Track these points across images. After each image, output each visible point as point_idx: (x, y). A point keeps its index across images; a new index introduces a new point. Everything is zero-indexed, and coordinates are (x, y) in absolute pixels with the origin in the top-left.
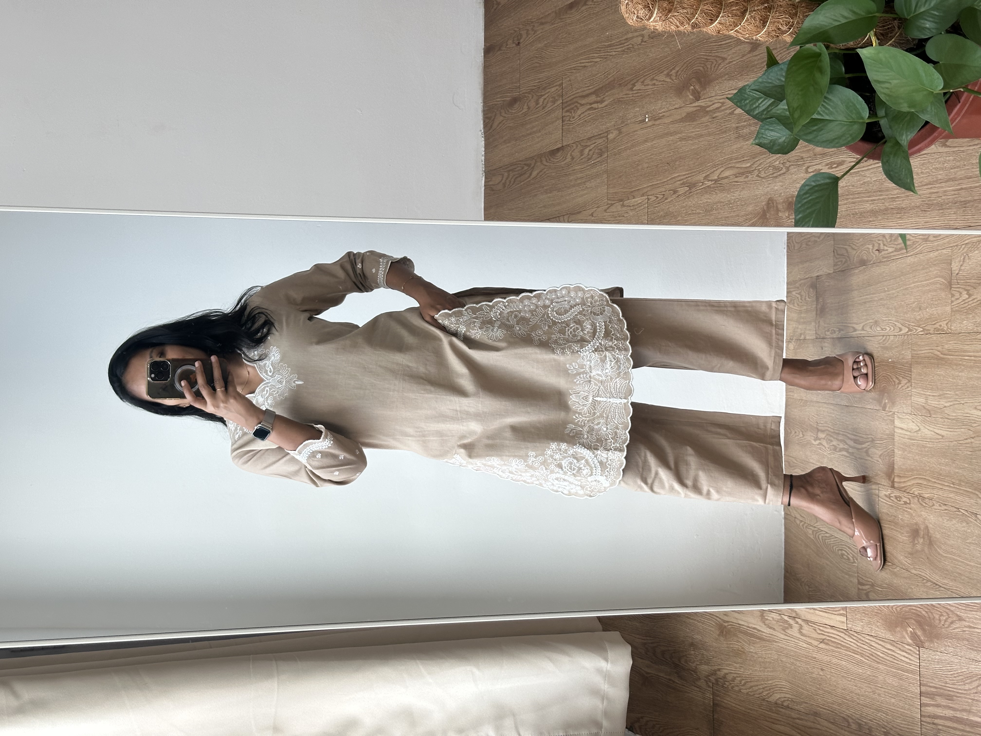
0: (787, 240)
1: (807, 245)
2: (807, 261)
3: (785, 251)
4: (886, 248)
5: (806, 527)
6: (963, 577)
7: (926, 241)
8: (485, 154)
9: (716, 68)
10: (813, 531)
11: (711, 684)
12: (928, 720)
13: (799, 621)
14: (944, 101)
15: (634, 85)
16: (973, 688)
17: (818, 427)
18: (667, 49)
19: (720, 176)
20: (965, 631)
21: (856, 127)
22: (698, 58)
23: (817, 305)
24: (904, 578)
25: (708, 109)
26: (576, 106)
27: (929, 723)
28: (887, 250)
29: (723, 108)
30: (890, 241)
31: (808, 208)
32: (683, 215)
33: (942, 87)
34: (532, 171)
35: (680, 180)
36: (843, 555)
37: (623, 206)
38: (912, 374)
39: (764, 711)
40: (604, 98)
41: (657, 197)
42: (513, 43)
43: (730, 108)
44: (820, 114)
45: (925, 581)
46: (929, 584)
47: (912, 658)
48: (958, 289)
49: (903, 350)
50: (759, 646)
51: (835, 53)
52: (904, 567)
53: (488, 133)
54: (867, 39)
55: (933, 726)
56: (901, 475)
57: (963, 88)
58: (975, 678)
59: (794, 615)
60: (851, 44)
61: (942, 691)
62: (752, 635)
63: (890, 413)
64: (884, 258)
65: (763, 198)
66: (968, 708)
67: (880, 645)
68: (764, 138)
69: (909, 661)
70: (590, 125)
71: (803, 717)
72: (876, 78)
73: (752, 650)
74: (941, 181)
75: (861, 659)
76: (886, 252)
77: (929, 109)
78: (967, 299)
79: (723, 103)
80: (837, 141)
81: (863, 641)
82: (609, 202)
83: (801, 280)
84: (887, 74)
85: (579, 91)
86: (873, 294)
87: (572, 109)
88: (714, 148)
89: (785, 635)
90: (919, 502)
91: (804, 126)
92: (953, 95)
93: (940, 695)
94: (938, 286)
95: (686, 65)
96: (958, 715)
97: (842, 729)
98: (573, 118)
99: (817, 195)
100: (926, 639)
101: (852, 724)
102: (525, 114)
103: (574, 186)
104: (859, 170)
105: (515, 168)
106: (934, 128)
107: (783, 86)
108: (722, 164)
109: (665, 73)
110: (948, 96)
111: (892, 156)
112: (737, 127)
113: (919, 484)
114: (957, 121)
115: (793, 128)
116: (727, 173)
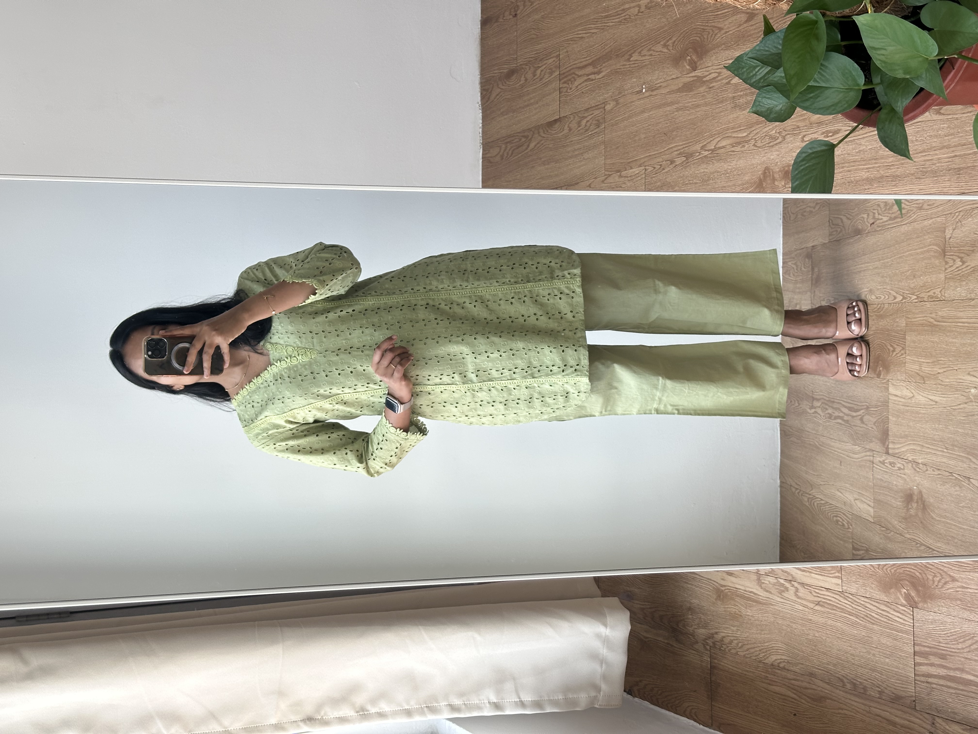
0: (783, 211)
1: (802, 215)
2: (803, 231)
3: (781, 221)
4: (880, 217)
5: (802, 495)
6: (956, 540)
7: (920, 210)
8: (482, 126)
9: (712, 38)
10: (809, 498)
11: (708, 647)
12: (922, 679)
13: (796, 584)
14: (938, 67)
15: (631, 56)
16: (966, 647)
17: (814, 396)
18: (664, 20)
19: (717, 146)
20: (958, 591)
21: (852, 94)
22: (695, 29)
23: (812, 274)
24: (898, 542)
25: (705, 79)
26: (574, 77)
27: (923, 682)
28: (882, 219)
29: (719, 78)
30: (885, 210)
31: (804, 175)
32: (680, 185)
33: (937, 53)
34: (530, 143)
35: (677, 151)
36: (837, 521)
37: (620, 176)
38: (907, 341)
39: (760, 673)
40: (601, 69)
41: (654, 168)
42: (510, 14)
43: (726, 78)
44: (817, 82)
45: (918, 545)
46: (923, 548)
47: (906, 618)
48: (951, 257)
49: (897, 317)
50: (755, 609)
51: (831, 21)
52: (898, 532)
53: (487, 104)
54: (863, 7)
55: (927, 685)
56: (896, 442)
57: (957, 55)
58: (968, 638)
59: (790, 578)
60: (847, 11)
61: (935, 650)
62: (749, 599)
63: (885, 381)
64: (879, 227)
65: (759, 167)
66: (961, 666)
67: (875, 606)
68: (761, 106)
69: (902, 621)
70: (588, 97)
71: (798, 678)
72: (872, 44)
73: (748, 614)
74: (935, 149)
75: (857, 620)
76: (881, 221)
77: (924, 76)
78: (961, 266)
79: (719, 73)
80: (833, 108)
81: (858, 602)
82: (607, 173)
83: (797, 250)
84: (883, 40)
85: (576, 62)
86: (868, 263)
87: (570, 80)
88: (711, 118)
89: (782, 598)
90: (912, 467)
91: (800, 93)
92: (948, 62)
93: (935, 654)
94: (932, 253)
95: (682, 35)
96: (952, 673)
97: (837, 689)
98: (571, 89)
99: (813, 162)
100: (920, 600)
101: (847, 684)
102: (522, 86)
103: (571, 157)
104: (854, 138)
105: (513, 140)
106: (930, 95)
107: (780, 54)
108: (719, 134)
109: (662, 43)
110: (942, 63)
111: (887, 123)
112: (734, 97)
113: (914, 450)
114: (952, 87)
115: (790, 95)
116: (723, 143)
